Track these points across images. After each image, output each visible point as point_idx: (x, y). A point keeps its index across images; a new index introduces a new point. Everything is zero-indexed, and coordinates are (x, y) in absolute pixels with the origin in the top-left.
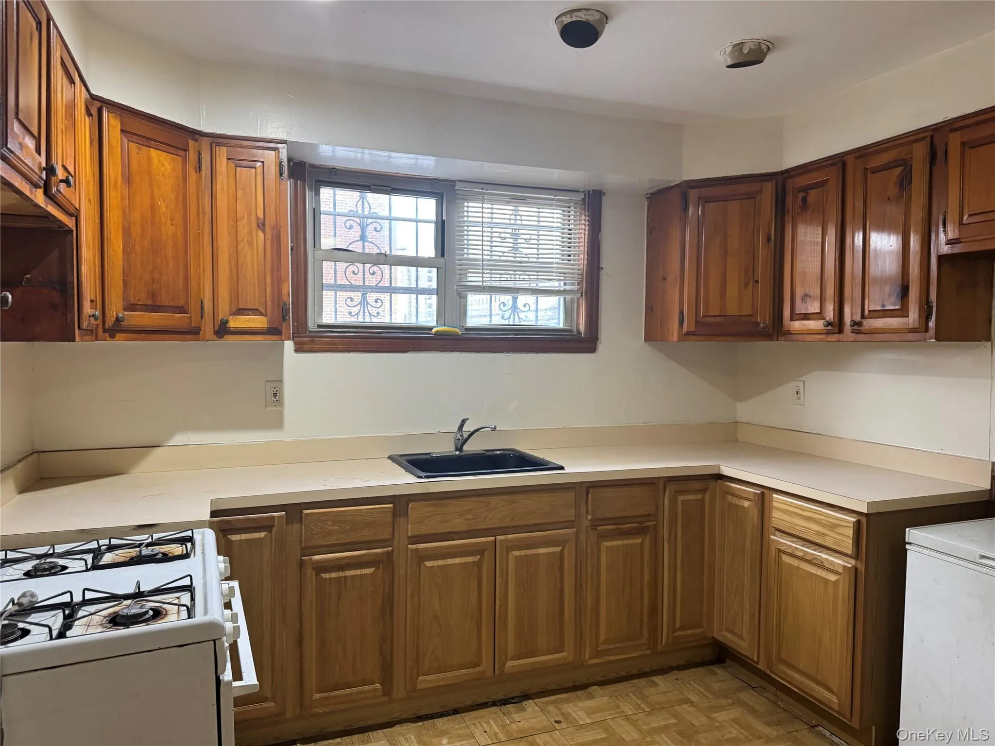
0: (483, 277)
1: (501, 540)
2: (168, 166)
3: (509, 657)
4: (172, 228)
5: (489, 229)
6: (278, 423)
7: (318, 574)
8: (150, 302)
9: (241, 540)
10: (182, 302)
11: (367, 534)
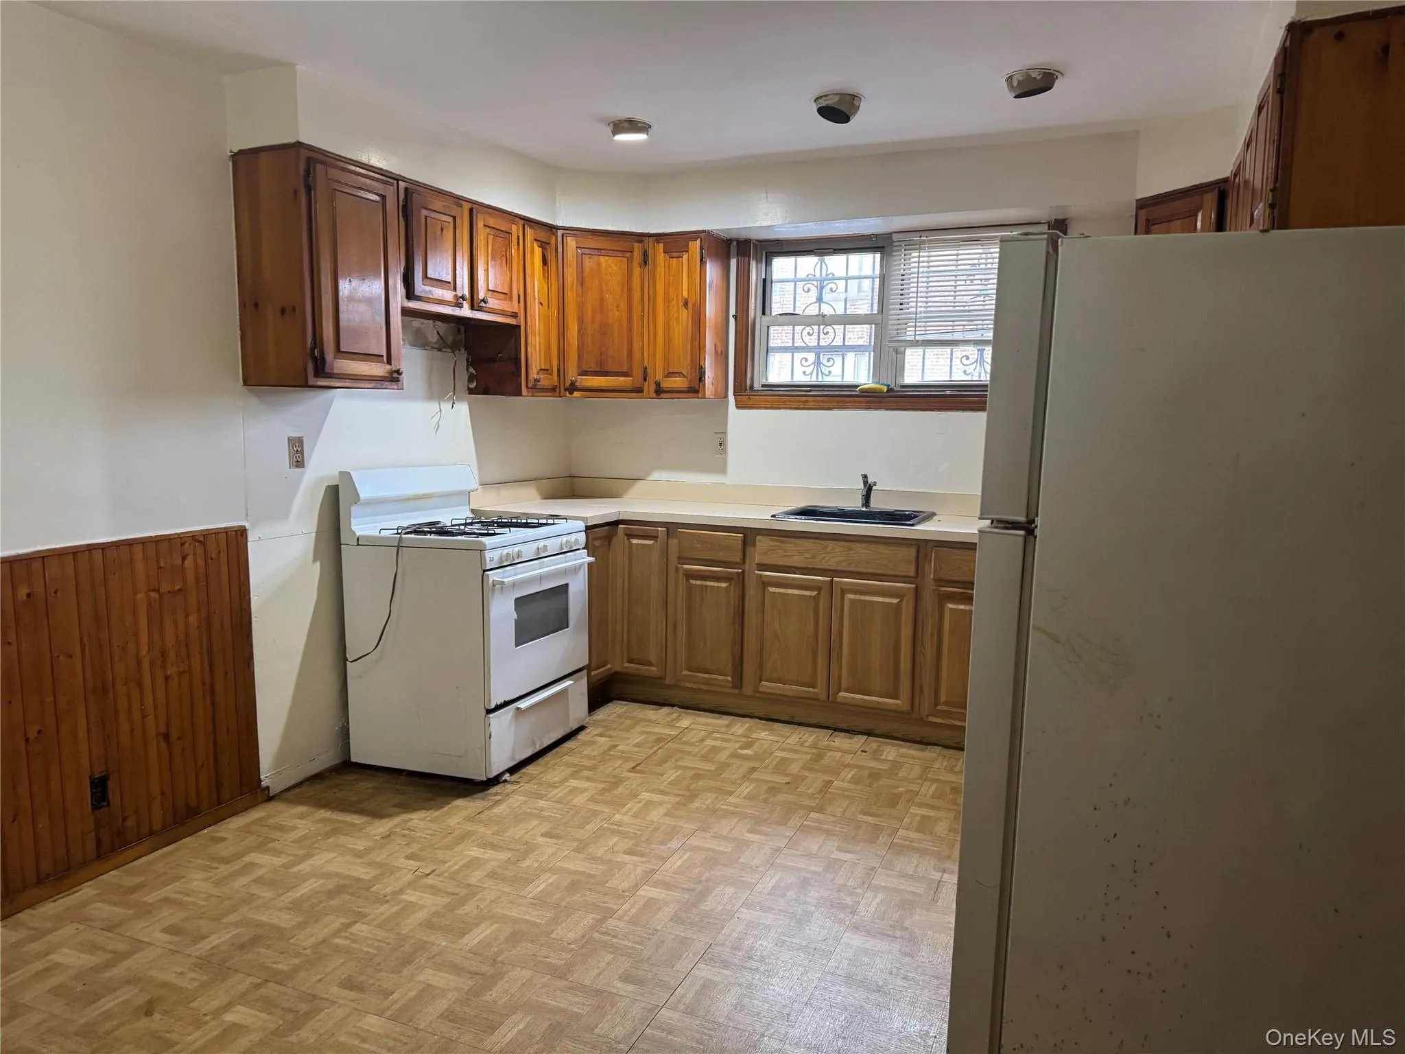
0: (915, 331)
1: (836, 582)
2: (615, 268)
3: (842, 688)
4: (617, 313)
5: (925, 279)
6: (722, 469)
7: (687, 580)
8: (598, 369)
9: (638, 544)
10: (625, 369)
11: (721, 555)
